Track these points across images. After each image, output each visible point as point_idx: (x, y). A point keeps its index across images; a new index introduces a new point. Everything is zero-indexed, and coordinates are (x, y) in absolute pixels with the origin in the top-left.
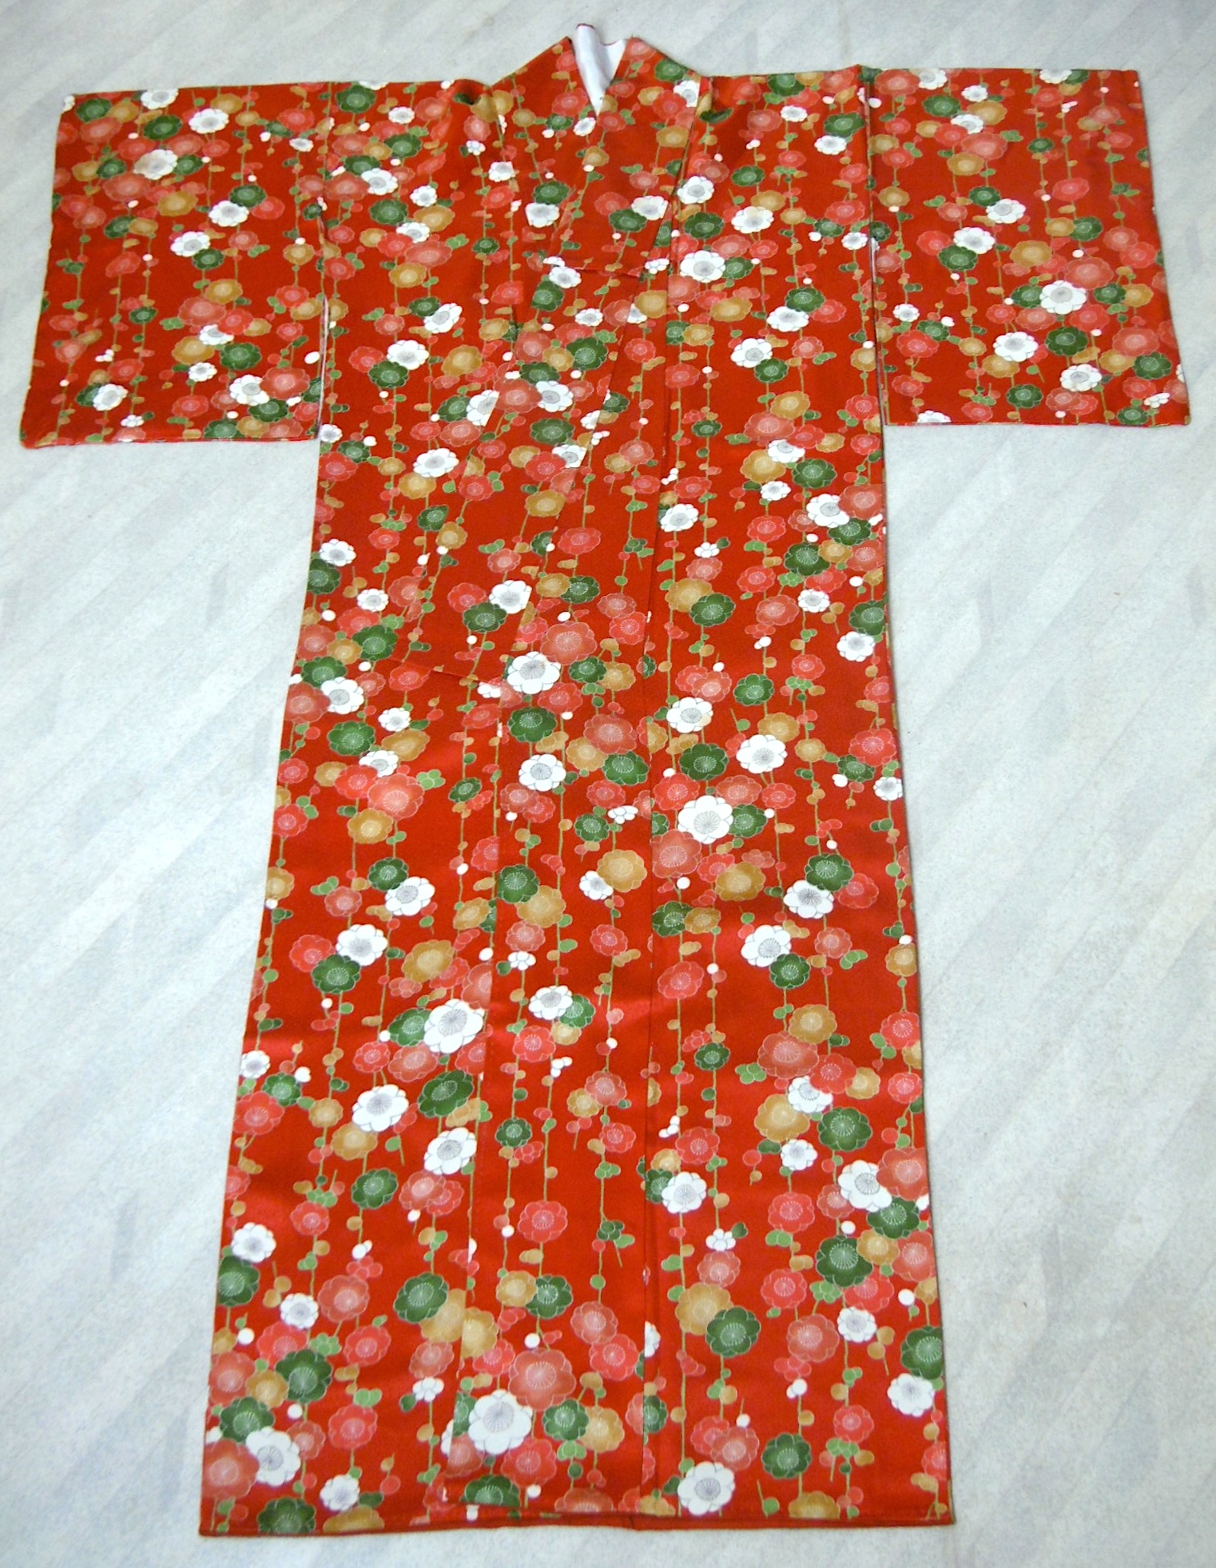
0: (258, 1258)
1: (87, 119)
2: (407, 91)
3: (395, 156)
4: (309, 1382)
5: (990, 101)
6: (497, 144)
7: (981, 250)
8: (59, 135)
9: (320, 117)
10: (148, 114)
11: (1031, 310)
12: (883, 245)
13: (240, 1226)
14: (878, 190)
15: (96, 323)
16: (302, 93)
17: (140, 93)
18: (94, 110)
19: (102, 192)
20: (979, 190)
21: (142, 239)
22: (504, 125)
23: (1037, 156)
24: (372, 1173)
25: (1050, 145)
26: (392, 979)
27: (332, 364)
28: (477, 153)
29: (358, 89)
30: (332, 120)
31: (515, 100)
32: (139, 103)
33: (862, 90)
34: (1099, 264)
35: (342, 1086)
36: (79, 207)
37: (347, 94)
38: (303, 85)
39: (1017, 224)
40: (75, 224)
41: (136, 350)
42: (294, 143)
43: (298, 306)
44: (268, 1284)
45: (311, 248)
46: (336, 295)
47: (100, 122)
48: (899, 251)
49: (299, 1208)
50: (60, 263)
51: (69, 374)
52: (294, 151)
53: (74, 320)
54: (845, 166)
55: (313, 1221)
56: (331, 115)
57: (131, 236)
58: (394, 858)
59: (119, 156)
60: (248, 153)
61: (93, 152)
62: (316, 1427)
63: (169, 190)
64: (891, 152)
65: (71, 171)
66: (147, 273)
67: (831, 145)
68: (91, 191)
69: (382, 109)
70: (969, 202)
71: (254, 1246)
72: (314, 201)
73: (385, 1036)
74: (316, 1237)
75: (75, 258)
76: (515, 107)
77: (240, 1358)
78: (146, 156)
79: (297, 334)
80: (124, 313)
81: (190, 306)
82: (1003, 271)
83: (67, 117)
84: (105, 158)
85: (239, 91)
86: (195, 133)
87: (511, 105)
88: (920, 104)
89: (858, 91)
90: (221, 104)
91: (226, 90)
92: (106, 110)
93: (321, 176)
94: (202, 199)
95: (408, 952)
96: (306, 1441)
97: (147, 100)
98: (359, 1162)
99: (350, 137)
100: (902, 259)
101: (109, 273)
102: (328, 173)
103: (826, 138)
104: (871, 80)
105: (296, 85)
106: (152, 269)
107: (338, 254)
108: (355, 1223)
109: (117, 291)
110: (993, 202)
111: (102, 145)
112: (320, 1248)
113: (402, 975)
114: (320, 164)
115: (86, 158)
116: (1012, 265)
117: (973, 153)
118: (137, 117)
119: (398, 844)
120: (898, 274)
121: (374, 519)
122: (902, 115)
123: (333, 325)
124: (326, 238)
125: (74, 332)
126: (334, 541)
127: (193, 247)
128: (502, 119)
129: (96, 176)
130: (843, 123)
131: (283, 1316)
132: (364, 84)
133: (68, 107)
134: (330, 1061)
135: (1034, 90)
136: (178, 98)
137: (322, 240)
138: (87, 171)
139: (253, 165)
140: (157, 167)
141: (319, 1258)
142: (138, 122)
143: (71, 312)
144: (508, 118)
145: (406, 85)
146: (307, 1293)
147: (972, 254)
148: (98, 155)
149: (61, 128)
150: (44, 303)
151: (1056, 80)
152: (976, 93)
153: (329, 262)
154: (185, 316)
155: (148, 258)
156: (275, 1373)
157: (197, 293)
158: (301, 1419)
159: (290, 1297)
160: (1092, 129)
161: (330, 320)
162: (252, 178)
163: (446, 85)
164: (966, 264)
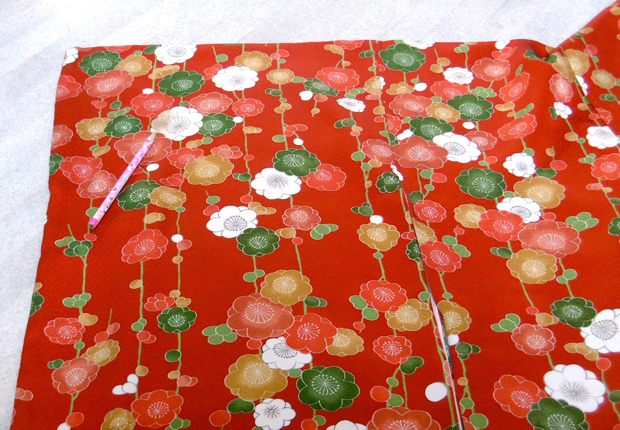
1: (93, 72)
2: (458, 50)
3: (465, 119)
6: (583, 106)
8: (59, 88)
9: (366, 77)
10: (164, 69)
16: (340, 51)
17: (154, 47)
18: (102, 64)
19: (113, 152)
21: (169, 213)
22: (585, 87)
28: (565, 116)
30: (382, 79)
31: (590, 60)
32: (152, 57)
36: (84, 171)
37: (392, 52)
38: (339, 43)
40: (80, 192)
42: (342, 102)
47: (107, 76)
50: (58, 243)
52: (345, 113)
56: (379, 74)
57: (153, 209)
59: (132, 113)
63: (197, 153)
65: (74, 129)
66: (177, 260)
68: (98, 152)
69: (437, 68)
75: (79, 237)
76: (592, 68)
78: (165, 113)
81: (241, 308)
83: (68, 70)
84: (116, 114)
86: (221, 90)
87: (588, 65)
90: (247, 61)
91: (251, 48)
92: (115, 64)
102: (392, 138)
105: (331, 43)
106: (183, 253)
107: (434, 239)
111: (110, 100)
114: (381, 126)
115: (92, 113)
118: (151, 72)
127: (235, 226)
128: (581, 80)
129: (105, 135)
133: (71, 59)
136: (196, 54)
140: (179, 126)
142: (152, 77)
145: (458, 44)
149: (61, 81)
155: (177, 238)
157: (248, 289)
162: (298, 142)
163: (500, 46)
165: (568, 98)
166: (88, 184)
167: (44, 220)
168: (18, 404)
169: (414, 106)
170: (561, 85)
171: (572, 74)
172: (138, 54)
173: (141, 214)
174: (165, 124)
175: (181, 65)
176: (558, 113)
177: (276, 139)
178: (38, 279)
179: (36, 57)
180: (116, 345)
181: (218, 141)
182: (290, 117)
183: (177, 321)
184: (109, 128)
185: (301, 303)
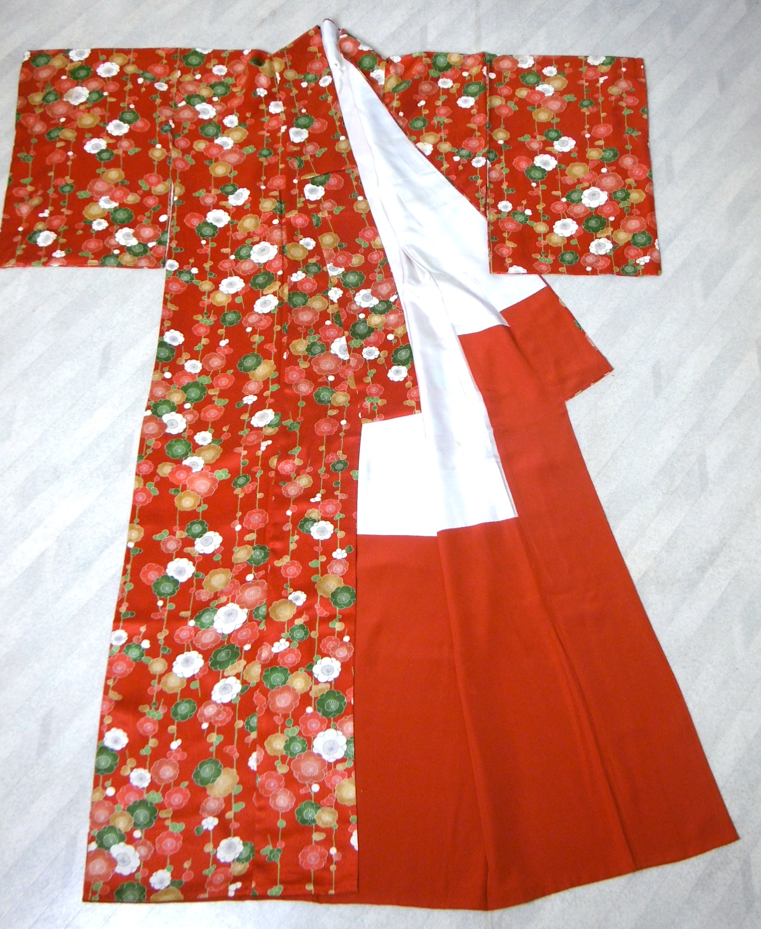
0: (118, 747)
1: (38, 66)
2: (223, 55)
3: (215, 95)
4: (145, 817)
5: (558, 76)
6: (275, 90)
7: (549, 168)
8: (20, 75)
9: (172, 70)
11: (576, 205)
12: (493, 164)
13: (109, 729)
14: (492, 130)
15: (40, 193)
16: (163, 54)
17: (69, 51)
18: (42, 61)
19: (45, 112)
20: (550, 131)
21: (67, 142)
22: (279, 78)
23: (584, 110)
24: (182, 701)
25: (591, 103)
26: (197, 590)
27: (175, 223)
28: (262, 95)
29: (195, 53)
30: (179, 72)
31: (286, 64)
33: (485, 68)
34: (615, 177)
35: (167, 651)
36: (31, 120)
37: (189, 56)
38: (163, 49)
39: (570, 152)
40: (29, 131)
41: (63, 210)
43: (156, 186)
44: (123, 762)
45: (164, 150)
46: (178, 180)
47: (44, 68)
48: (502, 168)
49: (142, 720)
50: (19, 155)
51: (24, 224)
52: (156, 91)
53: (26, 190)
54: (474, 115)
55: (149, 727)
56: (179, 69)
57: (61, 140)
58: (200, 519)
59: (55, 90)
60: (130, 90)
61: (41, 87)
62: (149, 843)
63: (84, 112)
64: (500, 106)
65: (27, 99)
66: (69, 163)
67: (466, 102)
68: (38, 111)
69: (209, 66)
70: (544, 138)
71: (116, 741)
72: (167, 122)
73: (192, 623)
74: (150, 736)
75: (28, 152)
76: (286, 68)
77: (107, 803)
78: (71, 90)
79: (154, 204)
80: (56, 187)
82: (561, 181)
84: (47, 91)
85: (126, 52)
86: (100, 77)
87: (283, 67)
88: (519, 77)
89: (482, 68)
90: (115, 59)
91: (120, 51)
92: (49, 61)
93: (171, 106)
94: (102, 118)
95: (206, 574)
96: (143, 850)
97: (73, 55)
98: (175, 695)
99: (190, 83)
100: (504, 173)
101: (48, 162)
102: (176, 105)
103: (463, 98)
104: (490, 61)
105: (159, 49)
106: (72, 160)
107: (180, 155)
108: (173, 729)
109: (52, 174)
110: (557, 139)
111: (45, 82)
112: (153, 743)
113: (203, 588)
114: (171, 99)
116: (567, 178)
117: (547, 108)
118: (66, 66)
119: (203, 511)
120: (501, 182)
121: (196, 317)
122: (508, 84)
123: (176, 198)
124: (174, 145)
125: (27, 198)
126: (172, 331)
128: (278, 75)
129: (42, 102)
130: (473, 88)
131: (131, 781)
132: (198, 50)
133: (26, 59)
134: (161, 636)
135: (584, 69)
137: (171, 147)
138: (37, 98)
139: (133, 98)
140: (77, 97)
141: (152, 749)
143: (25, 186)
144: (281, 74)
145: (223, 51)
146: (145, 768)
147: (544, 170)
148: (43, 88)
149: (22, 72)
150: (10, 180)
151: (596, 63)
152: (550, 71)
153: (175, 160)
154: (91, 190)
155: (70, 153)
156: (126, 813)
158: (140, 838)
159: (135, 770)
160: (616, 94)
161: (174, 195)
162: (132, 106)
163: (246, 53)
164: (540, 176)
165: (266, 86)
166: (32, 127)
167: (13, 144)
168: (4, 220)
169: (191, 88)
170: (263, 79)
171: (273, 72)
172: (61, 56)
173: (55, 143)
174: (70, 96)
175: (82, 61)
176: (258, 94)
177: (122, 105)
178: (11, 171)
179: (10, 55)
180: (41, 199)
181: (95, 105)
182: (132, 93)
183: (67, 189)
184: (44, 99)
185: (118, 183)
